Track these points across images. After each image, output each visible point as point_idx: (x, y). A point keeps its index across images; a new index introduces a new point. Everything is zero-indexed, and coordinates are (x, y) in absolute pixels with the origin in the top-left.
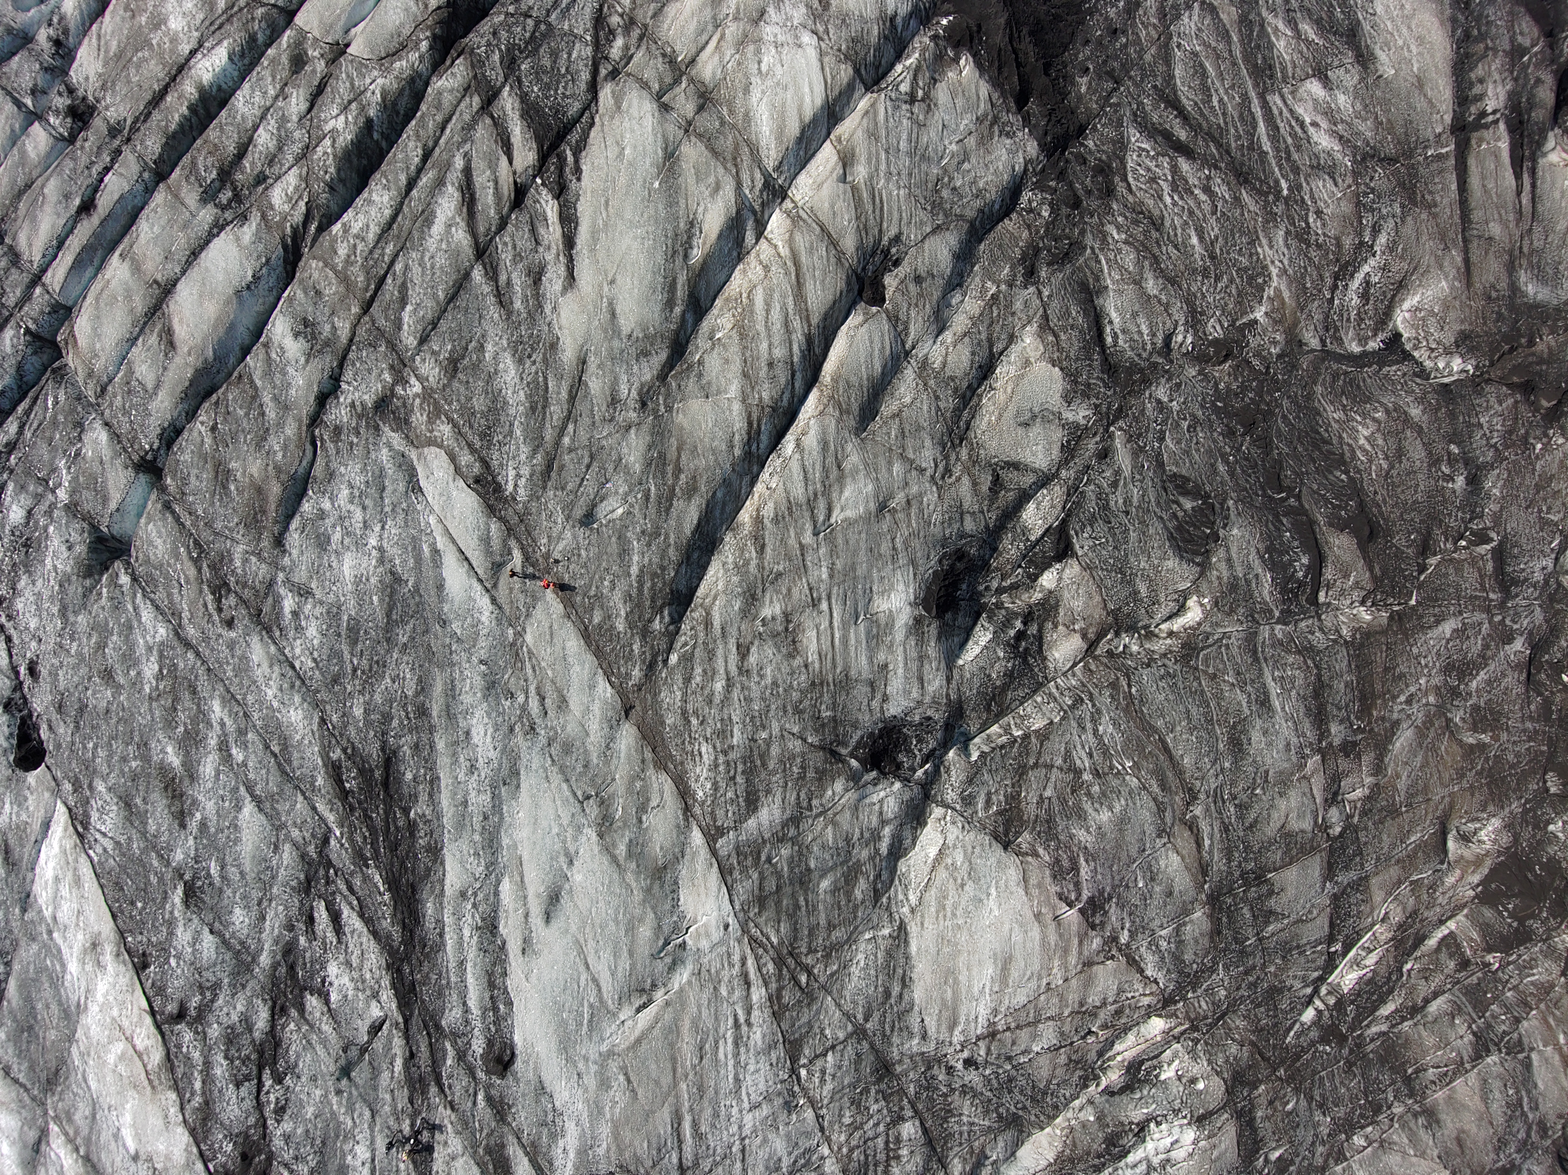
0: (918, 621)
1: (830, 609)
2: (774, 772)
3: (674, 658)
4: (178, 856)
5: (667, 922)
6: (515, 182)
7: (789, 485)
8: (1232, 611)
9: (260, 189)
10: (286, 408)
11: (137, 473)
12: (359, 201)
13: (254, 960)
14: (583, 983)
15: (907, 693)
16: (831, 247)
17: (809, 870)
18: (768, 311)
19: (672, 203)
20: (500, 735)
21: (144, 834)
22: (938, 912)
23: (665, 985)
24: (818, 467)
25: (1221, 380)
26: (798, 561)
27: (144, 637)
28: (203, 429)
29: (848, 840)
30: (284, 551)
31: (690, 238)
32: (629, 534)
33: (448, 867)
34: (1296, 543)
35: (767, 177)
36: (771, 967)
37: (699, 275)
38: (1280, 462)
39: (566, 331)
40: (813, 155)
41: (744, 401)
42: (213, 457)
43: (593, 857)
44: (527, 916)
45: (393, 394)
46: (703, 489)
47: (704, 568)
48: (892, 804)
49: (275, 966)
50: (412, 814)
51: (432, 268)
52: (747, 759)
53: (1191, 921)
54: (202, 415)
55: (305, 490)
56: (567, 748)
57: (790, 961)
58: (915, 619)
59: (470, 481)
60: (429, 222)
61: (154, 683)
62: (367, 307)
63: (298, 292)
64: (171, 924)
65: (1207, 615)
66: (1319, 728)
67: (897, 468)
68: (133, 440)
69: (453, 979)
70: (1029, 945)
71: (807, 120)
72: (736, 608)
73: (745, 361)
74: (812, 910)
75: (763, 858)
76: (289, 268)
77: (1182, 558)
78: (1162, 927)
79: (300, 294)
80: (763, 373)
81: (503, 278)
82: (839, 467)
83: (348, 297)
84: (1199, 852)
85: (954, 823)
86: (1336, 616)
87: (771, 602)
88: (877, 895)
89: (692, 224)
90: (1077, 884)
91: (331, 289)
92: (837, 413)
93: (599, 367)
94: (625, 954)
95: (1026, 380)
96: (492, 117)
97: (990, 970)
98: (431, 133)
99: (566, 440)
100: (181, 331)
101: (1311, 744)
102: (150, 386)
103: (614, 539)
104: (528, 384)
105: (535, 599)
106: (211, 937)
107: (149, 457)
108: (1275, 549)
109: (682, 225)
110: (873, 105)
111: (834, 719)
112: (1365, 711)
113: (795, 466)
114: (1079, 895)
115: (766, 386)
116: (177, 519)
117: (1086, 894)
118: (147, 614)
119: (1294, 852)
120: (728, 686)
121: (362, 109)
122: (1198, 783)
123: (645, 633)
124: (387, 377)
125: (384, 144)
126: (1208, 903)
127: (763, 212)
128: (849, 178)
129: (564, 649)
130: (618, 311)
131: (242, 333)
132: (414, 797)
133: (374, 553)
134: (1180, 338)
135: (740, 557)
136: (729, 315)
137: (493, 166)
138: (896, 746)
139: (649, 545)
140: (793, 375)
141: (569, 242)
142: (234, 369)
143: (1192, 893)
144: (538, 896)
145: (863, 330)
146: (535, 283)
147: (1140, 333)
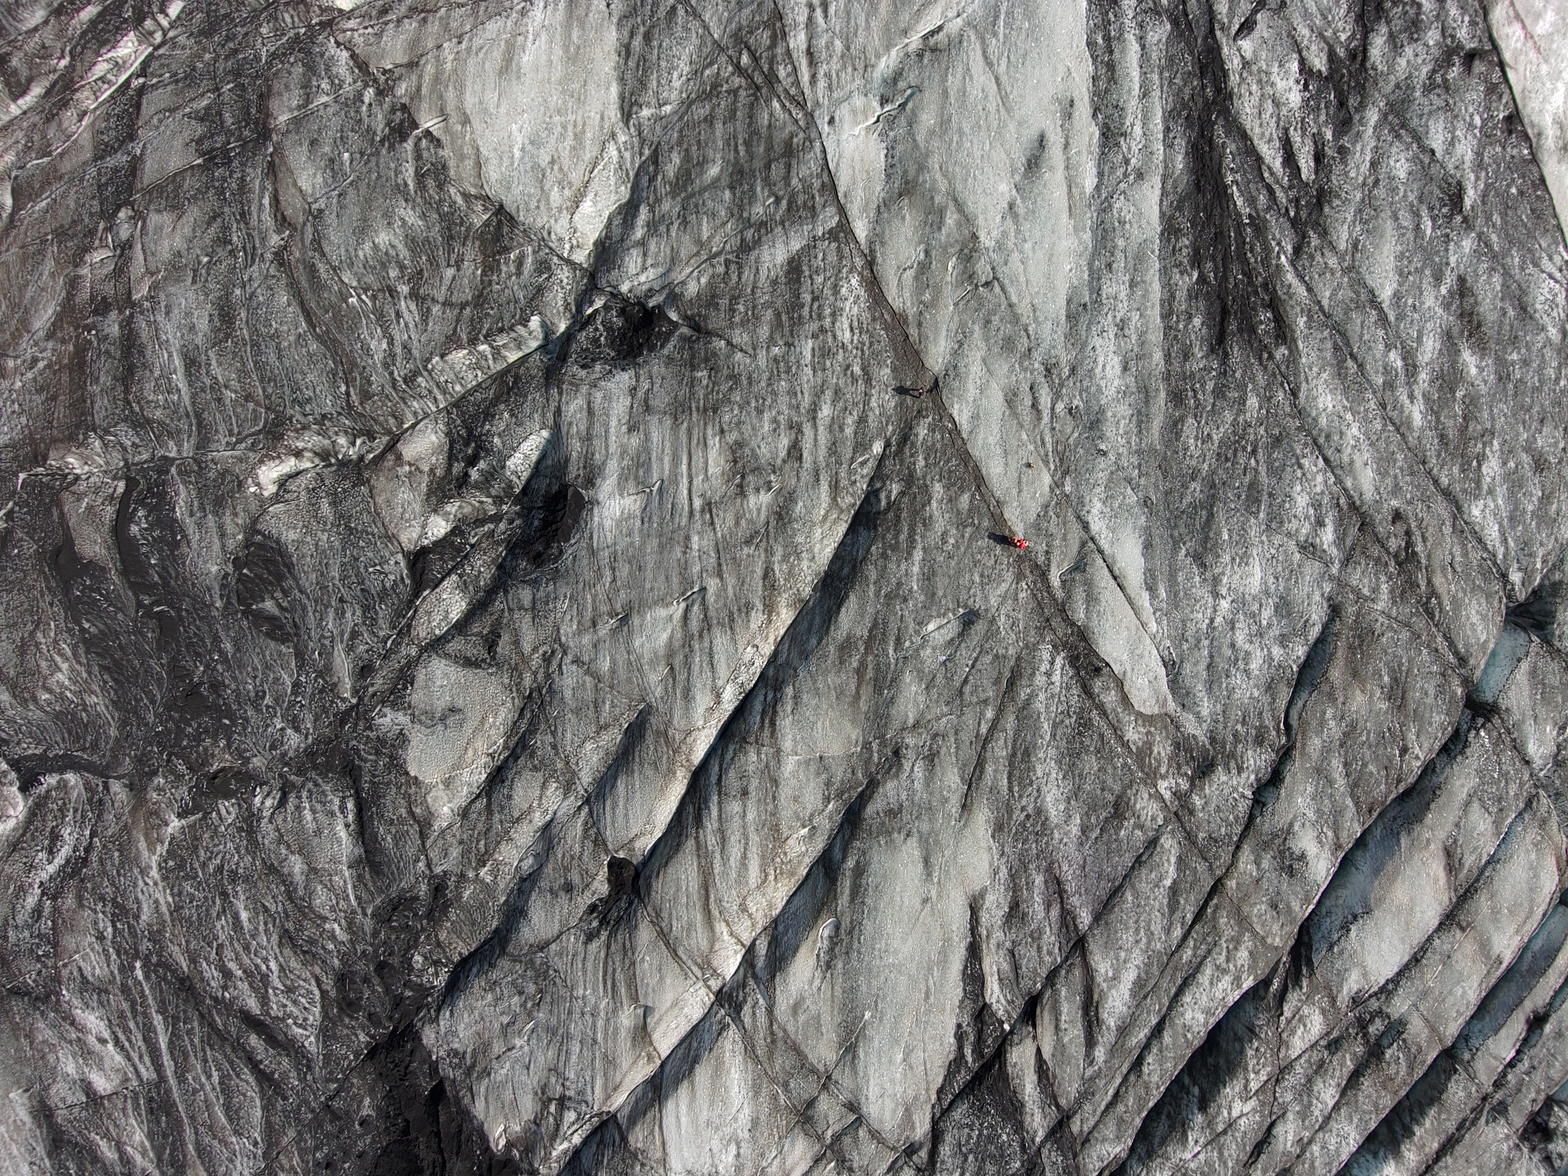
0: (590, 482)
1: (690, 499)
2: (767, 305)
3: (877, 448)
4: (1468, 244)
5: (901, 129)
6: (1034, 1026)
7: (731, 649)
8: (223, 474)
9: (1335, 1034)
10: (1318, 771)
11: (1495, 702)
12: (1220, 1013)
13: (1385, 116)
14: (1004, 62)
15: (608, 398)
16: (665, 930)
17: (732, 188)
18: (744, 857)
19: (851, 991)
20: (1087, 365)
21: (1507, 274)
22: (583, 132)
23: (907, 55)
24: (696, 669)
25: (223, 749)
26: (725, 557)
27: (1496, 506)
28: (1417, 750)
29: (685, 223)
30: (1329, 599)
31: (831, 949)
32: (922, 598)
33: (1156, 209)
34: (144, 550)
35: (737, 1017)
36: (782, 73)
37: (823, 904)
38: (160, 648)
39: (984, 844)
40: (682, 1041)
41: (779, 751)
42: (1406, 716)
43: (985, 212)
44: (1066, 146)
45: (1192, 780)
46: (832, 648)
47: (837, 556)
48: (632, 265)
49: (1362, 107)
50: (1195, 275)
51: (1137, 930)
52: (797, 323)
53: (291, 110)
54: (1416, 766)
55: (1301, 672)
56: (1009, 344)
57: (759, 79)
58: (593, 485)
59: (1106, 670)
60: (1139, 984)
61: (1488, 450)
62: (1217, 887)
63: (1297, 909)
64: (1479, 165)
65: (252, 472)
66: (131, 330)
67: (605, 665)
68: (1497, 742)
69: (1155, 77)
70: (478, 87)
71: (685, 1083)
72: (800, 504)
73: (774, 798)
74: (730, 140)
75: (784, 202)
76: (1306, 939)
77: (278, 542)
78: (326, 105)
79: (1296, 906)
80: (754, 784)
81: (1055, 912)
82: (672, 669)
83: (1239, 899)
84: (276, 190)
85: (560, 240)
86: (107, 463)
87: (759, 510)
88: (655, 158)
89: (829, 966)
90: (418, 157)
91: (1258, 909)
92: (670, 732)
93: (947, 800)
94: (952, 93)
95: (450, 762)
96: (1058, 1106)
97: (526, 59)
98: (1131, 1092)
99: (990, 714)
100: (1437, 868)
101: (142, 313)
102: (1476, 805)
103: (940, 593)
104: (1031, 783)
105: (1037, 527)
106: (1434, 146)
107: (1480, 721)
108: (168, 544)
109: (840, 965)
110: (608, 1097)
111: (694, 368)
112: (81, 350)
113: (723, 671)
114: (417, 145)
115: (751, 768)
116: (1452, 645)
117: (409, 145)
118: (1492, 533)
119: (171, 188)
120: (815, 411)
121: (1210, 1124)
122: (272, 272)
123: (909, 479)
124: (1197, 801)
125: (1187, 1080)
126: (270, 131)
127: (745, 977)
128: (640, 1011)
129: (1006, 464)
130: (921, 865)
131: (1364, 862)
132: (1193, 295)
133: (1224, 591)
134: (269, 803)
135: (793, 565)
136: (792, 855)
137: (1060, 1047)
138: (624, 335)
139: (899, 584)
140: (720, 780)
141: (974, 951)
142: (1375, 822)
143: (288, 143)
144: (1051, 168)
145: (635, 831)
146: (1017, 905)
147: (314, 811)
